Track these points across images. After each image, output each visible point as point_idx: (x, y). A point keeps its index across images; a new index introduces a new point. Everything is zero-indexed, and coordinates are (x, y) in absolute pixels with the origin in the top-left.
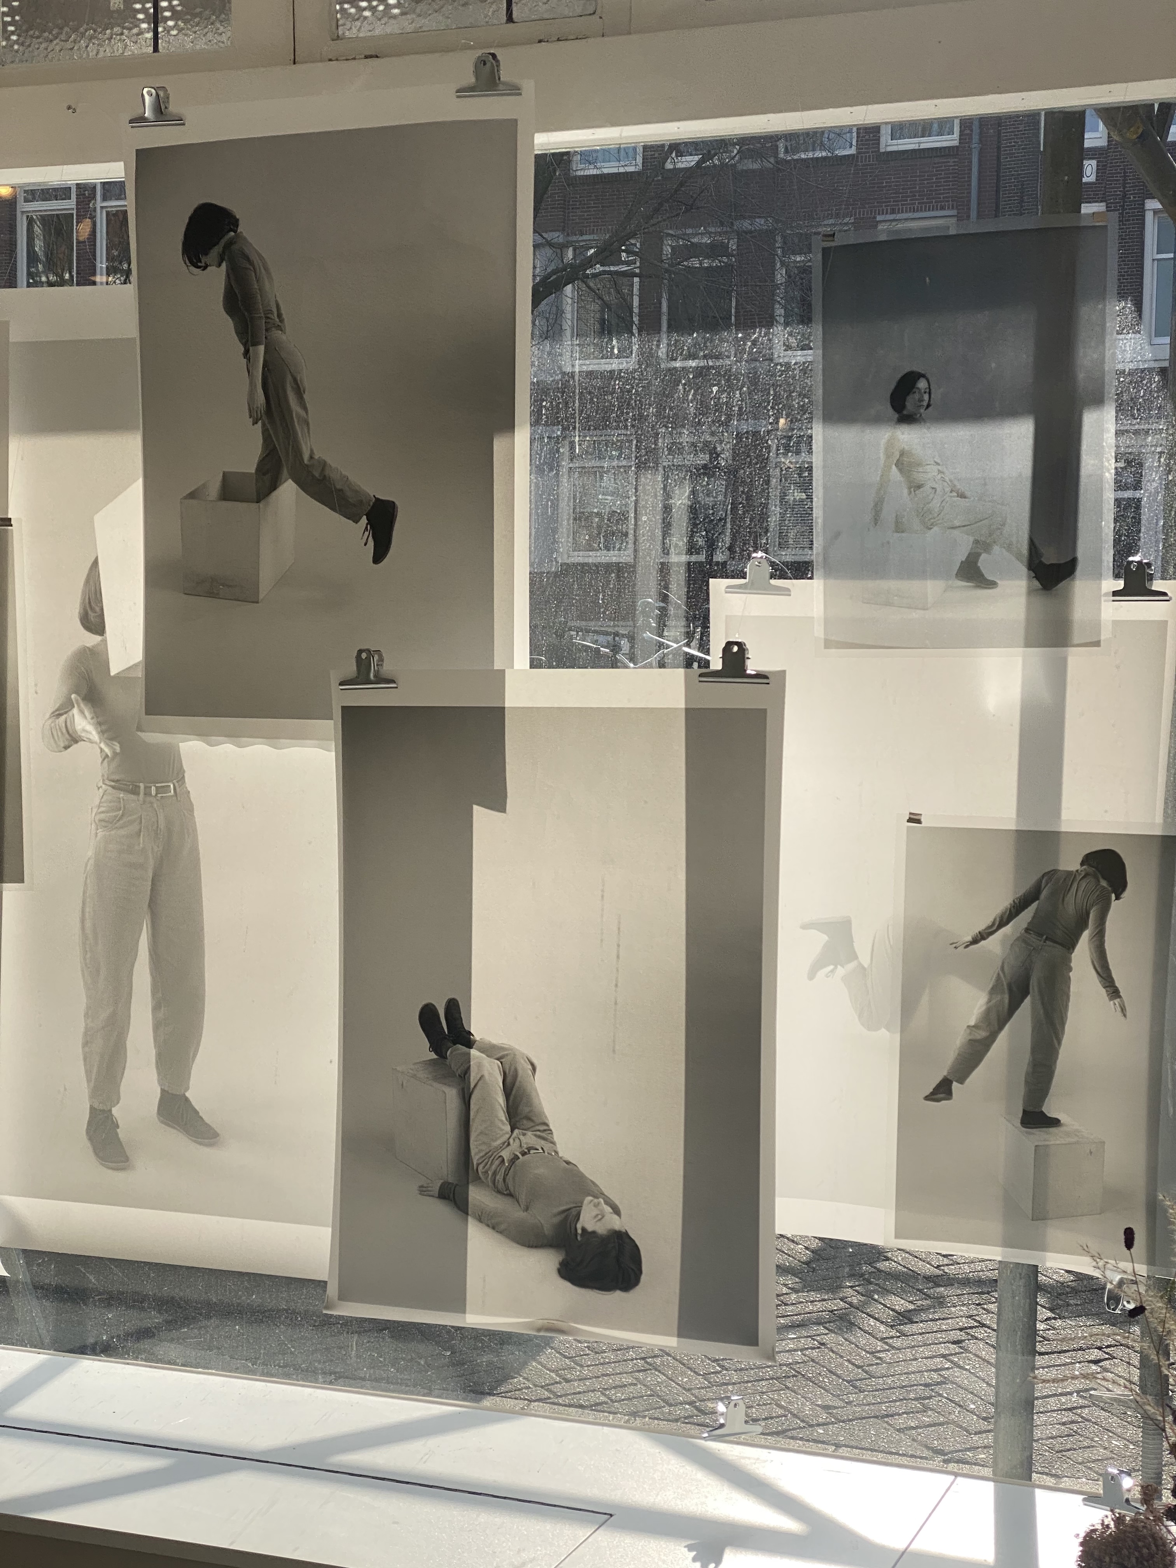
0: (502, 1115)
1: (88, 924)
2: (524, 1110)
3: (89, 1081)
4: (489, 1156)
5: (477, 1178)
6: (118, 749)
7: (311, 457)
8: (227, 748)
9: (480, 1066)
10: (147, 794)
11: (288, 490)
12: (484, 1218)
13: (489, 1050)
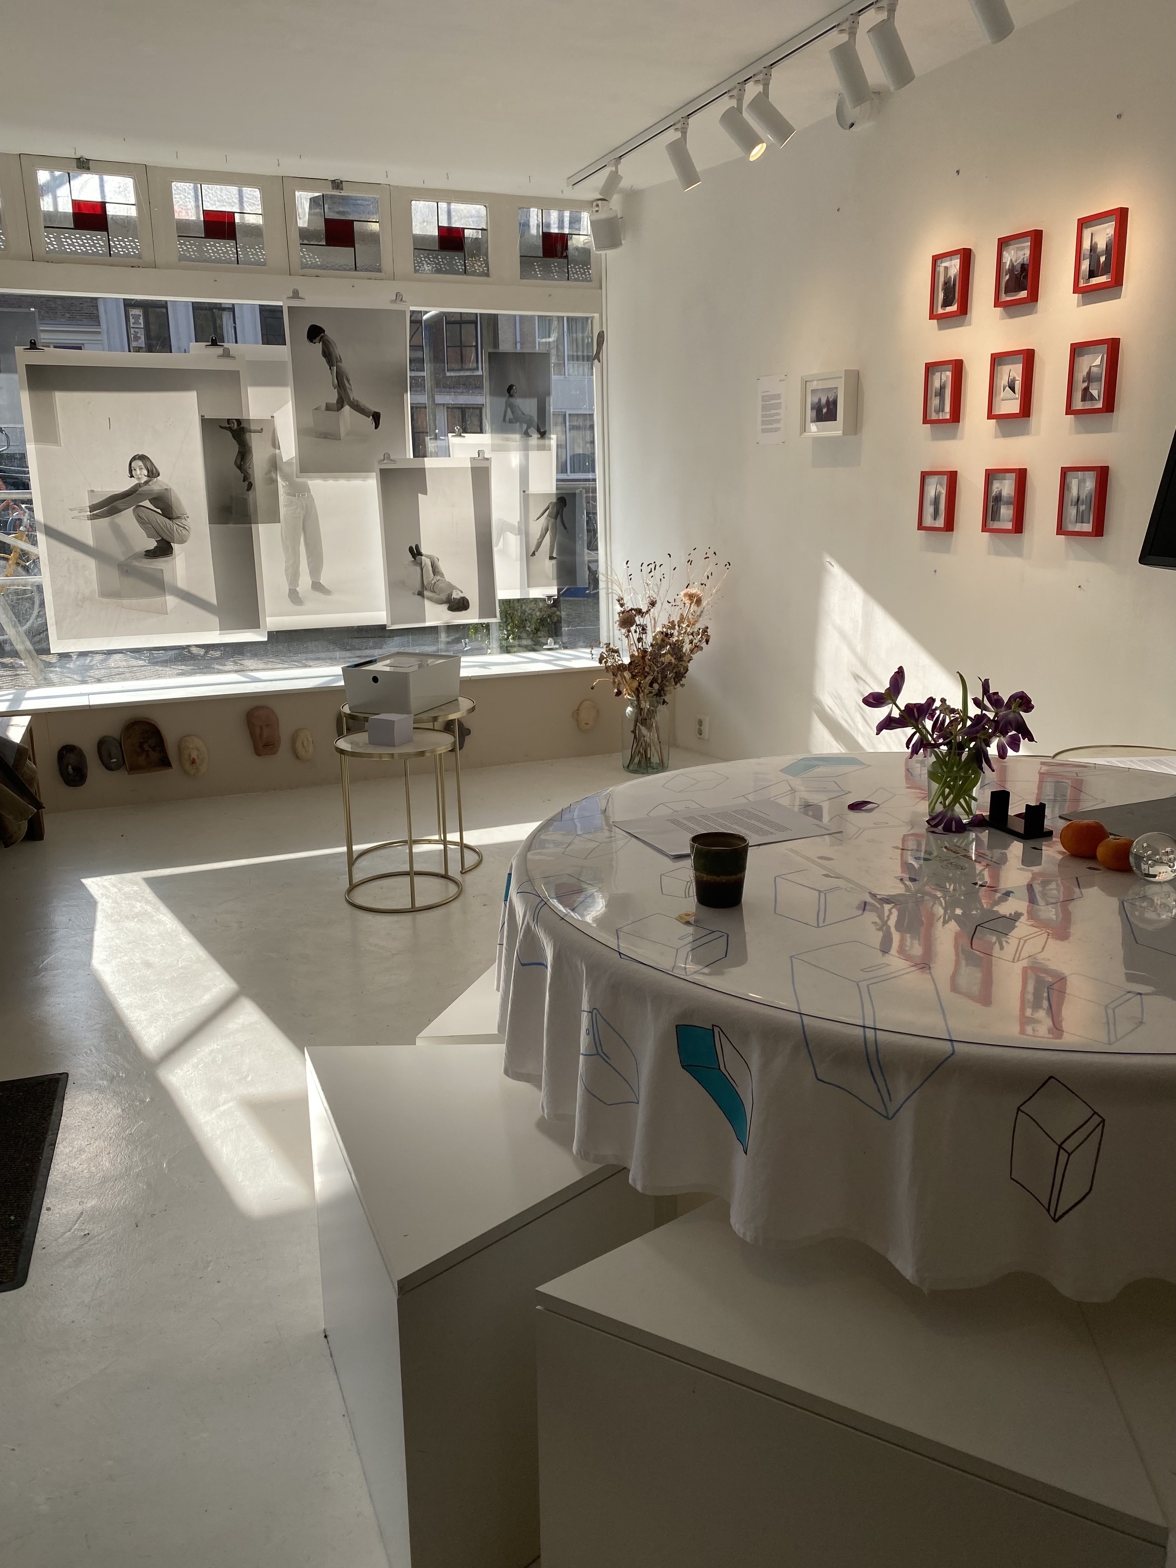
0: (431, 572)
1: (284, 535)
2: (437, 570)
3: (288, 580)
4: (429, 583)
5: (426, 589)
6: (288, 483)
7: (353, 399)
8: (331, 482)
9: (425, 561)
10: (299, 496)
11: (347, 408)
12: (430, 599)
13: (427, 556)
